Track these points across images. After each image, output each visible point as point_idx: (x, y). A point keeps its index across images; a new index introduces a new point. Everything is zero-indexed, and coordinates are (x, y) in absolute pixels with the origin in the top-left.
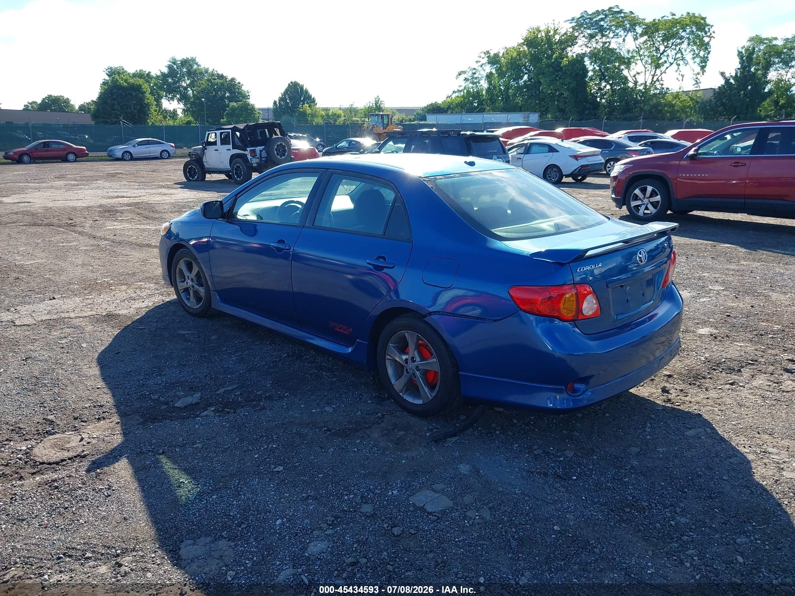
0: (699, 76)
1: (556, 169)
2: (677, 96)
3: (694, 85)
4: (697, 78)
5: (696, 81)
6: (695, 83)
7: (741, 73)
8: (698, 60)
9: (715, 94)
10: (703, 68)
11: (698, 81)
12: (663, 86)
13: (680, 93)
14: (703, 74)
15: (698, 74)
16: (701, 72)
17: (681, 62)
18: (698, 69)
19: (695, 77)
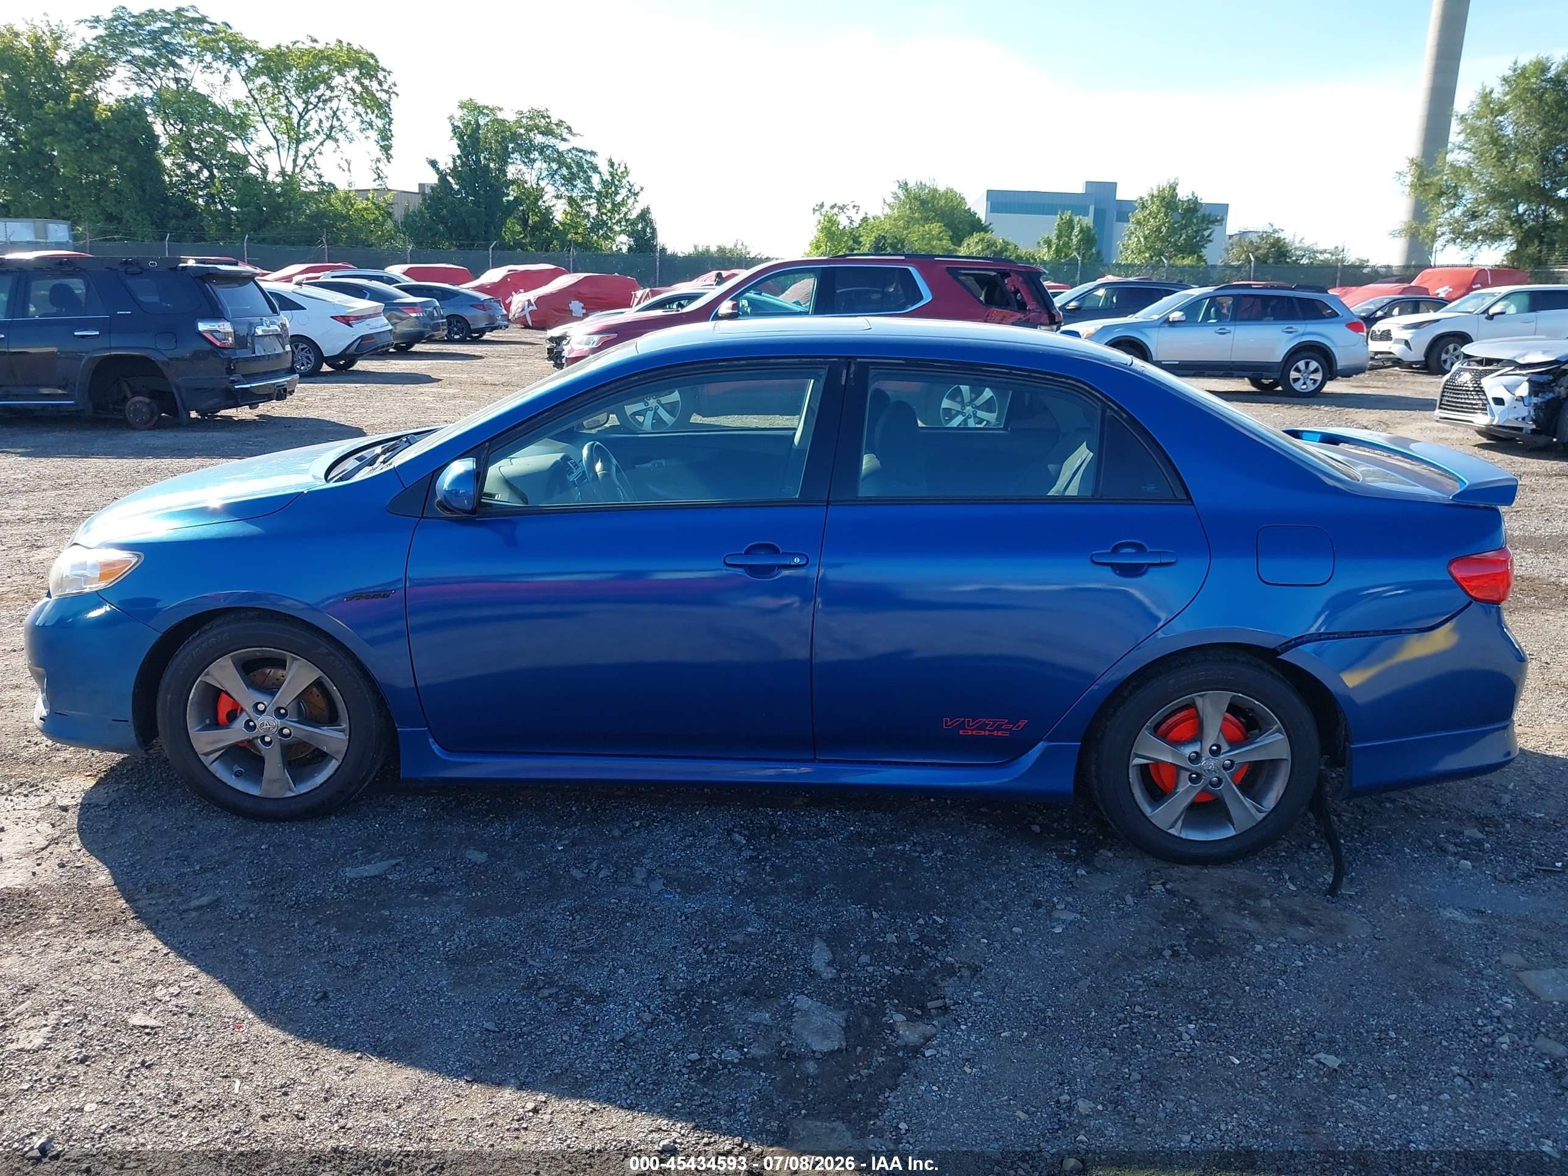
0: (381, 165)
1: (305, 346)
2: (347, 200)
3: (375, 180)
4: (377, 168)
5: (379, 175)
6: (376, 177)
7: (463, 164)
8: (373, 135)
9: (424, 200)
10: (386, 149)
11: (381, 175)
12: (323, 179)
13: (351, 195)
14: (389, 162)
15: (378, 160)
16: (383, 157)
17: (340, 136)
18: (377, 152)
19: (374, 167)
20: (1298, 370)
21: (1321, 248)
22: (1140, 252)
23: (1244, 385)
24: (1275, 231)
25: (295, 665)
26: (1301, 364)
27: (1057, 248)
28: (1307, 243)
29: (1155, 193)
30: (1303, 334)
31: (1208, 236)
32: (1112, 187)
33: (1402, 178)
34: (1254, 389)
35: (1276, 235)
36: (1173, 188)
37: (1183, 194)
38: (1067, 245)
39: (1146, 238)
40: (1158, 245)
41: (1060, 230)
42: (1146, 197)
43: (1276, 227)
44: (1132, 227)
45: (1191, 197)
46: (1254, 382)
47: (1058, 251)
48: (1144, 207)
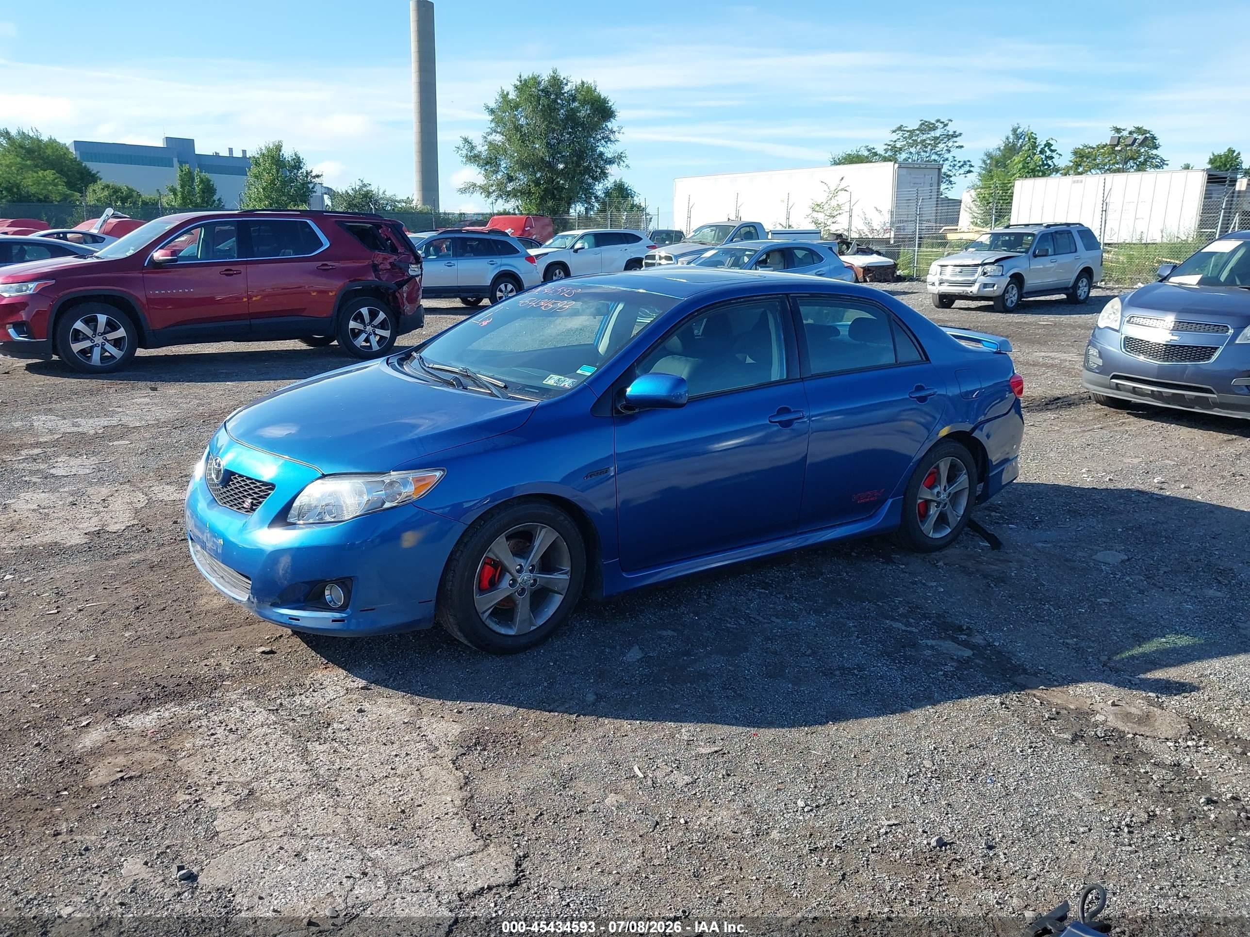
20: (501, 291)
21: (398, 199)
22: (261, 200)
23: (457, 303)
24: (365, 186)
25: (544, 531)
26: (502, 286)
27: (182, 195)
28: (389, 194)
29: (264, 151)
30: (501, 265)
31: (312, 188)
32: (190, 143)
33: (460, 152)
34: (464, 306)
35: (365, 189)
36: (279, 148)
37: (287, 153)
38: (192, 192)
39: (264, 189)
40: (274, 195)
41: (182, 180)
42: (257, 156)
43: (365, 182)
44: (252, 180)
45: (294, 157)
46: (464, 300)
47: (184, 198)
48: (257, 164)
